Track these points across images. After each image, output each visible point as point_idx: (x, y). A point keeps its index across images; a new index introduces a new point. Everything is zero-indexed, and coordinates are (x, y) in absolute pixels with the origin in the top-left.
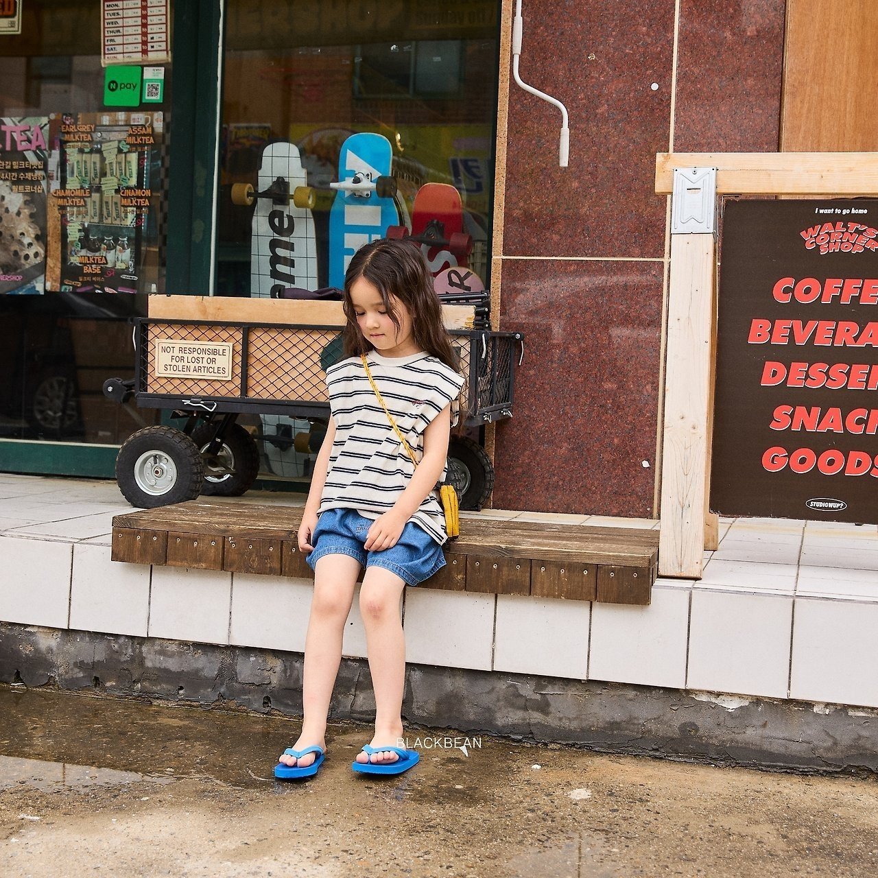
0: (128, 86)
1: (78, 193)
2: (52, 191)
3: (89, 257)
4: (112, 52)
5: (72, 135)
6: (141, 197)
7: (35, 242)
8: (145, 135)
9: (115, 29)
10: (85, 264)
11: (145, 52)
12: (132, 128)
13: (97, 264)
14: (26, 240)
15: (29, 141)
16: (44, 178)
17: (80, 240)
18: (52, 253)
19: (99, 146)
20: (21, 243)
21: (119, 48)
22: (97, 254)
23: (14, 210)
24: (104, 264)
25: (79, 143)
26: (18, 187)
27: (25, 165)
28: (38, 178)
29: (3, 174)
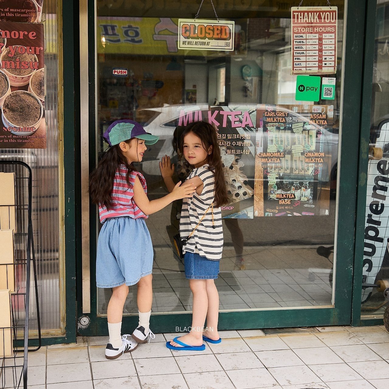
0: (312, 89)
1: (276, 155)
2: (258, 153)
3: (283, 195)
4: (298, 66)
5: (272, 119)
6: (318, 157)
7: (244, 186)
8: (321, 119)
9: (301, 52)
10: (280, 199)
11: (320, 67)
12: (313, 115)
13: (288, 198)
14: (237, 185)
15: (241, 122)
16: (251, 145)
17: (277, 184)
18: (257, 192)
19: (290, 126)
20: (234, 186)
21: (303, 64)
22: (289, 192)
24: (293, 198)
25: (277, 124)
26: (231, 151)
27: (236, 137)
28: (246, 145)
29: (220, 142)
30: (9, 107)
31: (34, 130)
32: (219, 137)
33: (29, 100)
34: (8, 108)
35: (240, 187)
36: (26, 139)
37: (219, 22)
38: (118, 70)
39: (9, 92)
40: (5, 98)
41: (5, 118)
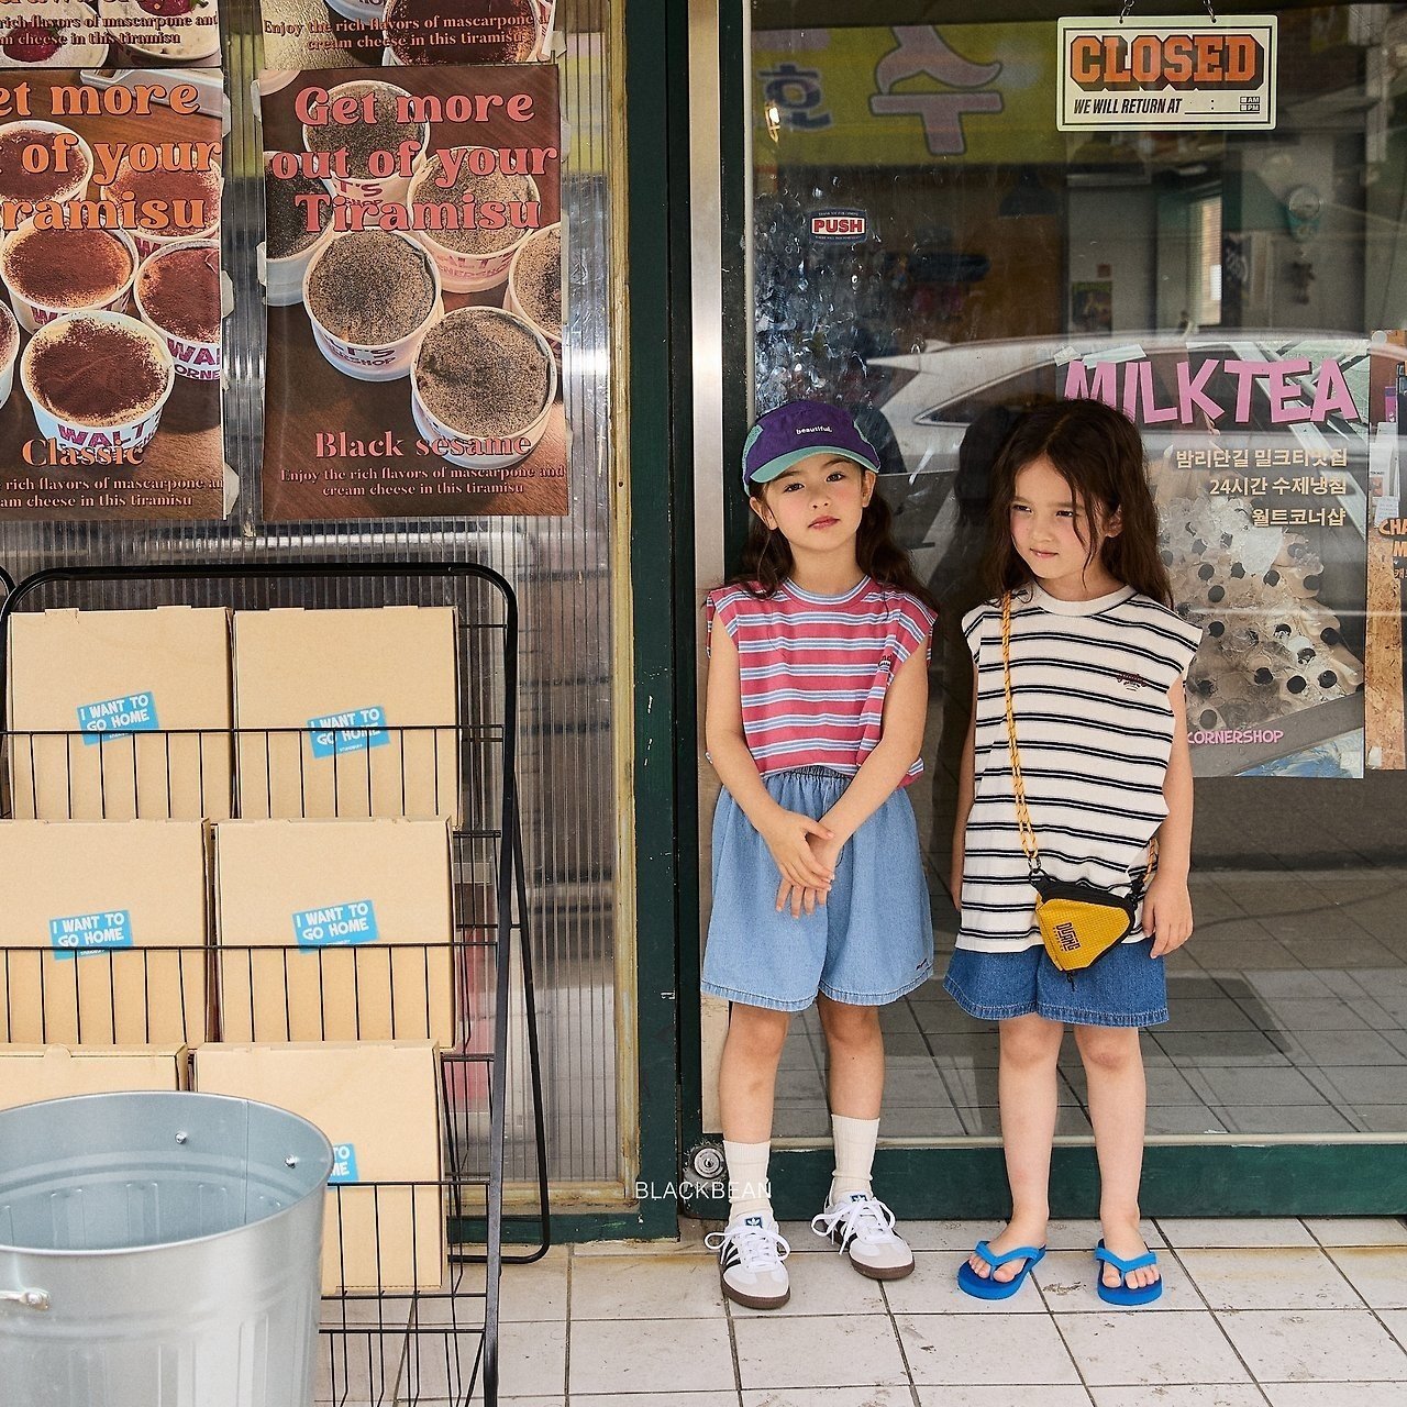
2: (1379, 522)
7: (1323, 648)
14: (1295, 644)
15: (1307, 399)
16: (1350, 491)
18: (1377, 675)
20: (1281, 652)
23: (1257, 569)
26: (1270, 512)
27: (1290, 459)
28: (1329, 488)
29: (1227, 482)
30: (438, 366)
31: (525, 449)
32: (1220, 463)
33: (507, 343)
34: (434, 372)
35: (1307, 654)
36: (496, 480)
37: (1214, 21)
38: (832, 219)
39: (438, 314)
40: (424, 335)
41: (424, 408)
